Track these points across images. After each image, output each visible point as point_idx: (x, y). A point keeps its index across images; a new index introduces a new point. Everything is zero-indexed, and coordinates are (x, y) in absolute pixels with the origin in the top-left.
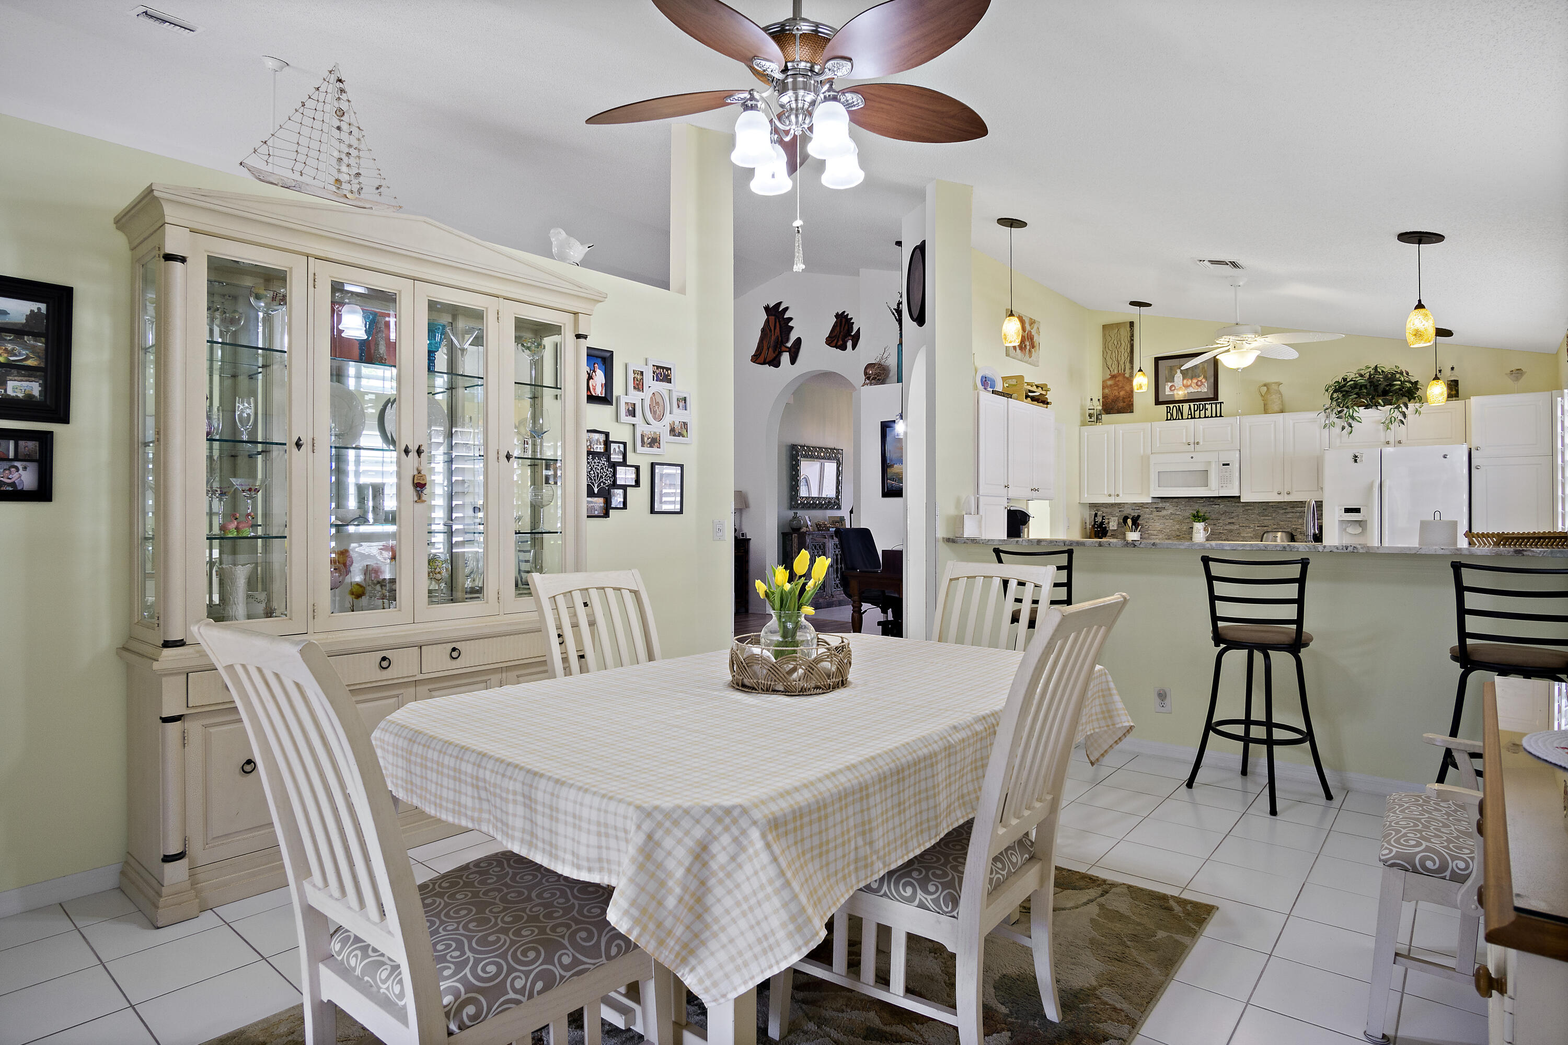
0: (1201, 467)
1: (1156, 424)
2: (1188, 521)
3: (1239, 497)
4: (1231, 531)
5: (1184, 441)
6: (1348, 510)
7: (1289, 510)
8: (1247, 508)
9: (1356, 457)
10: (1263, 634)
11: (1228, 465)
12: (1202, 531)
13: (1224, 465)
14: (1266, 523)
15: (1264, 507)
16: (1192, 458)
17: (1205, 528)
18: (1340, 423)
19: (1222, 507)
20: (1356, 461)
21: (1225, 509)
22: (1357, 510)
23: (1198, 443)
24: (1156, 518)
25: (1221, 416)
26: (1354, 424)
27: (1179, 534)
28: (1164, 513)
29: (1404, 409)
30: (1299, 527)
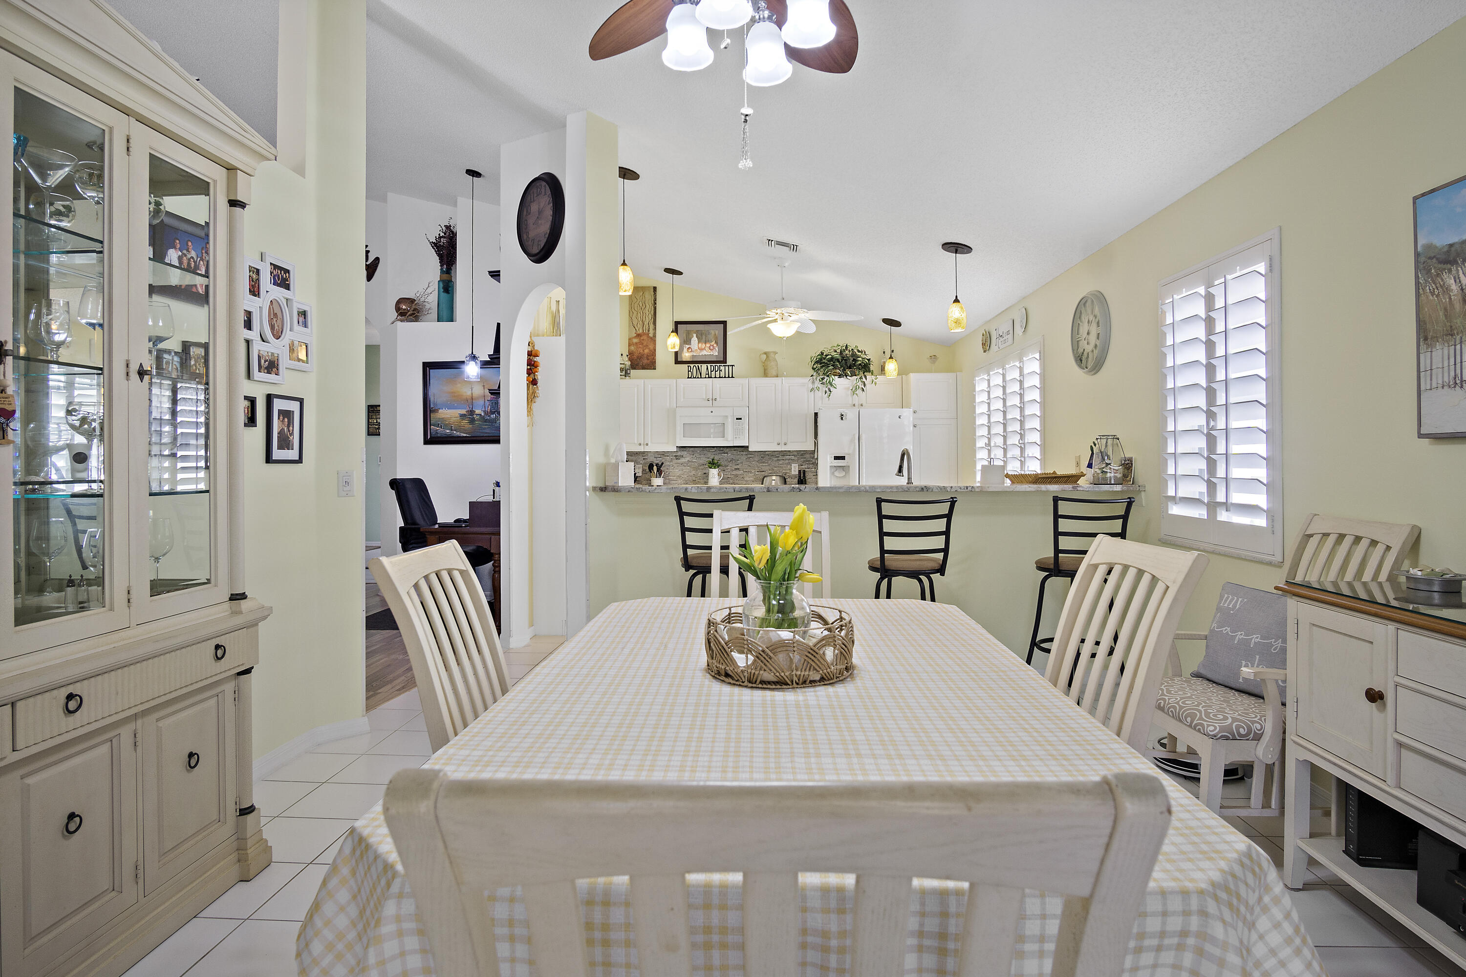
0: (719, 420)
1: (679, 381)
2: (702, 467)
3: (747, 447)
4: (737, 476)
5: (704, 397)
6: (836, 458)
7: (781, 458)
8: (749, 456)
9: (842, 415)
10: (918, 563)
11: (741, 419)
12: (717, 476)
13: (737, 419)
14: (764, 468)
15: (762, 456)
16: (712, 412)
17: (718, 474)
18: (824, 388)
19: (730, 455)
20: (842, 419)
21: (732, 457)
22: (843, 458)
23: (715, 399)
24: (675, 465)
25: (732, 377)
26: (832, 389)
27: (694, 479)
28: (682, 460)
29: (864, 380)
30: (788, 471)
